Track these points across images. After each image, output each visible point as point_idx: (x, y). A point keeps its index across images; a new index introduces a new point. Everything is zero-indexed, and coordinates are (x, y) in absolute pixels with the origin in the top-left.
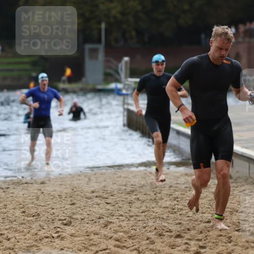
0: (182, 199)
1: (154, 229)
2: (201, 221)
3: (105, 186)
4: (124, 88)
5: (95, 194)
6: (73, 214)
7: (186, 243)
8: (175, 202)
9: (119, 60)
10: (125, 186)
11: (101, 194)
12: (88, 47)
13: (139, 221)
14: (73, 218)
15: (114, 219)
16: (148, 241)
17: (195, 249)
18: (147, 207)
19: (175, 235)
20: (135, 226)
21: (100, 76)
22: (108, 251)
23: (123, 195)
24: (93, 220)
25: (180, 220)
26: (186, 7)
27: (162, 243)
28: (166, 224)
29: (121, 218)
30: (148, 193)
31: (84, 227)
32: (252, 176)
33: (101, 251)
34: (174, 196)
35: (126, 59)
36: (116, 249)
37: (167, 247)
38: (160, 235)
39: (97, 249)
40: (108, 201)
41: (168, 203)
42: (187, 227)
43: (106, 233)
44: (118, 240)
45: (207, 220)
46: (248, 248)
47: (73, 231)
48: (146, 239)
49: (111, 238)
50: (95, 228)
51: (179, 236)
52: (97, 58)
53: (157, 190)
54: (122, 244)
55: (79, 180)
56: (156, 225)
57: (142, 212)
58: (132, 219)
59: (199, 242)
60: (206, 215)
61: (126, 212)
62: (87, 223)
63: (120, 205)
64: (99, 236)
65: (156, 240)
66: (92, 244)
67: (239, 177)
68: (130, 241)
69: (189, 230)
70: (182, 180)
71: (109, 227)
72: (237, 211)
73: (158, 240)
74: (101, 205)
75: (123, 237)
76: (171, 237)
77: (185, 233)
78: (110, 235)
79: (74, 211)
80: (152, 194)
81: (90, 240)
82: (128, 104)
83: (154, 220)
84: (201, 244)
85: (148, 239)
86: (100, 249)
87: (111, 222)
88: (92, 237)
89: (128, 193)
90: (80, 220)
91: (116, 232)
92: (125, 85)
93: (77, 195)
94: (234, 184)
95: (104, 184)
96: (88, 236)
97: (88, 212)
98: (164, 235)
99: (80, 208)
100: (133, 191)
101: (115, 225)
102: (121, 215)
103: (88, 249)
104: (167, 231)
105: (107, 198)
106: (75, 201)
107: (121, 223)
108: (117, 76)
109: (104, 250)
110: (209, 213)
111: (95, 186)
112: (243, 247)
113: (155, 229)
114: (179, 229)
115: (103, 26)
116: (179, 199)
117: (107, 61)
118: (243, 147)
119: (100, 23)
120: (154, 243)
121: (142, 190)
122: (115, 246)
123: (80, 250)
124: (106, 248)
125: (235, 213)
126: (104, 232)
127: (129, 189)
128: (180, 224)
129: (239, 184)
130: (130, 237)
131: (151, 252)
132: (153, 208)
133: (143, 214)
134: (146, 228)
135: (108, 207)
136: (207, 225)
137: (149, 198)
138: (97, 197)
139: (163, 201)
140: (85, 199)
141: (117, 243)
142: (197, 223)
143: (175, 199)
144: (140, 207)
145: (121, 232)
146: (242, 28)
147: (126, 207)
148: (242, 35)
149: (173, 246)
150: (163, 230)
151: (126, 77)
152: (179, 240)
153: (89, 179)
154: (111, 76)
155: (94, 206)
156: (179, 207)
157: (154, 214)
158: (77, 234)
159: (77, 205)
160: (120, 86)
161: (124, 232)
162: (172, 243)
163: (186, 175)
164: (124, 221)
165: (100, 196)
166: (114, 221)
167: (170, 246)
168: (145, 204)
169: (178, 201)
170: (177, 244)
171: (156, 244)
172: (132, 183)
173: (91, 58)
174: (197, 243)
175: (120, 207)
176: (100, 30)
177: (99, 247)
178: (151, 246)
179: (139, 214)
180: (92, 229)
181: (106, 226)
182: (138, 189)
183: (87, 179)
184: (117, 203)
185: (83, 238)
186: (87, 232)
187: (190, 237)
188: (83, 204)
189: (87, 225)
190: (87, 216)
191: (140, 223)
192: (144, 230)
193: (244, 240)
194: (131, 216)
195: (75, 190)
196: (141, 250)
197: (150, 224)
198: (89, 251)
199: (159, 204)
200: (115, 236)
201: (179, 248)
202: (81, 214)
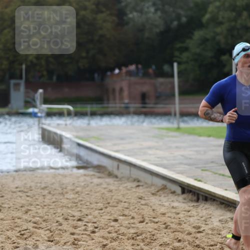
0: (82, 193)
1: (61, 214)
2: (96, 209)
3: (25, 184)
4: (39, 112)
5: (18, 189)
6: (3, 204)
7: (85, 225)
8: (77, 195)
9: (36, 91)
10: (41, 183)
11: (22, 189)
12: (13, 82)
13: (51, 209)
14: (2, 207)
15: (32, 208)
16: (57, 224)
17: (91, 229)
18: (56, 199)
19: (77, 219)
20: (48, 212)
21: (22, 104)
22: (28, 231)
23: (39, 190)
24: (17, 208)
25: (81, 208)
26: (84, 54)
27: (68, 225)
28: (70, 211)
29: (37, 206)
30: (57, 188)
31: (10, 213)
32: (132, 176)
33: (23, 231)
34: (76, 191)
35: (41, 91)
36: (34, 229)
37: (71, 228)
38: (66, 219)
39: (20, 229)
40: (28, 194)
41: (72, 196)
42: (86, 213)
43: (26, 218)
44: (35, 223)
45: (100, 208)
46: (129, 228)
47: (3, 217)
48: (55, 222)
49: (30, 221)
50: (19, 214)
51: (80, 220)
52: (19, 90)
53: (64, 186)
54: (39, 226)
55: (6, 179)
56: (63, 212)
57: (53, 202)
58: (46, 207)
59: (94, 224)
60: (99, 204)
61: (41, 203)
62: (13, 211)
63: (37, 197)
64: (21, 220)
65: (63, 223)
66: (17, 226)
67: (123, 177)
68: (44, 224)
69: (87, 215)
70: (82, 179)
71: (29, 213)
72: (121, 202)
73: (65, 223)
74: (23, 198)
75: (39, 220)
76: (74, 220)
77: (84, 217)
78: (29, 219)
79: (3, 202)
80: (60, 189)
81: (15, 223)
82: (42, 124)
83: (61, 208)
84: (96, 225)
85: (57, 222)
86: (23, 229)
87: (30, 210)
88: (16, 220)
89: (43, 189)
90: (7, 208)
91: (34, 217)
92: (40, 110)
93: (6, 190)
94: (120, 182)
95: (25, 182)
96: (13, 220)
97: (14, 203)
98: (69, 219)
99: (7, 199)
100: (46, 187)
101: (33, 212)
102: (38, 205)
103: (13, 229)
104: (71, 217)
105: (27, 192)
106: (4, 195)
107: (38, 211)
108: (34, 103)
109: (26, 230)
110: (101, 203)
111: (18, 183)
112: (126, 227)
113: (63, 215)
114: (80, 215)
115: (24, 67)
116: (79, 193)
117: (26, 93)
118: (125, 155)
119: (21, 64)
120: (62, 225)
121: (52, 186)
122: (33, 227)
123: (8, 230)
124: (26, 229)
125: (120, 203)
126: (25, 217)
127: (43, 186)
128: (80, 211)
129: (123, 182)
130: (44, 221)
131: (59, 231)
132: (61, 199)
133: (54, 204)
134: (56, 214)
135: (28, 198)
136: (100, 211)
137: (58, 192)
138: (20, 191)
139: (68, 194)
140: (11, 193)
141: (35, 225)
142: (92, 210)
143: (77, 193)
144: (52, 199)
145: (38, 217)
146: (124, 69)
147: (41, 199)
148: (124, 75)
149: (76, 227)
150: (68, 215)
151: (41, 104)
152: (80, 223)
153: (14, 179)
154: (29, 103)
155: (18, 198)
156: (80, 199)
157: (62, 204)
158: (5, 218)
159: (5, 198)
160: (36, 110)
161: (40, 217)
162: (75, 225)
163: (85, 175)
164: (39, 209)
165: (22, 191)
166: (33, 209)
167: (73, 227)
168: (55, 196)
169: (79, 195)
170: (78, 225)
171: (63, 226)
172: (46, 181)
173: (15, 90)
174: (93, 224)
175: (37, 199)
176: (21, 70)
177: (22, 228)
178: (60, 227)
179: (51, 204)
180: (17, 215)
181: (27, 212)
182: (50, 186)
183: (12, 179)
184: (35, 196)
185: (10, 222)
186: (13, 217)
187: (88, 221)
188: (9, 196)
189: (13, 212)
190: (13, 205)
191: (51, 211)
192: (54, 215)
193: (127, 222)
194: (45, 206)
195: (4, 186)
196: (52, 230)
197: (59, 211)
198: (14, 231)
199: (66, 197)
200: (33, 220)
201: (80, 229)
202: (8, 204)
